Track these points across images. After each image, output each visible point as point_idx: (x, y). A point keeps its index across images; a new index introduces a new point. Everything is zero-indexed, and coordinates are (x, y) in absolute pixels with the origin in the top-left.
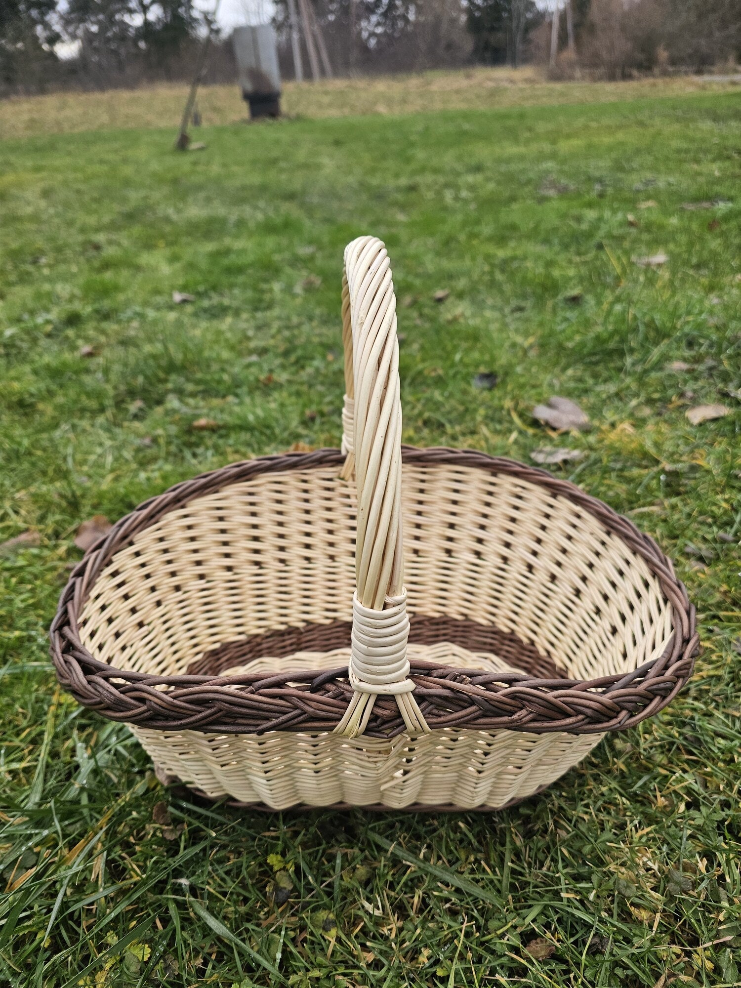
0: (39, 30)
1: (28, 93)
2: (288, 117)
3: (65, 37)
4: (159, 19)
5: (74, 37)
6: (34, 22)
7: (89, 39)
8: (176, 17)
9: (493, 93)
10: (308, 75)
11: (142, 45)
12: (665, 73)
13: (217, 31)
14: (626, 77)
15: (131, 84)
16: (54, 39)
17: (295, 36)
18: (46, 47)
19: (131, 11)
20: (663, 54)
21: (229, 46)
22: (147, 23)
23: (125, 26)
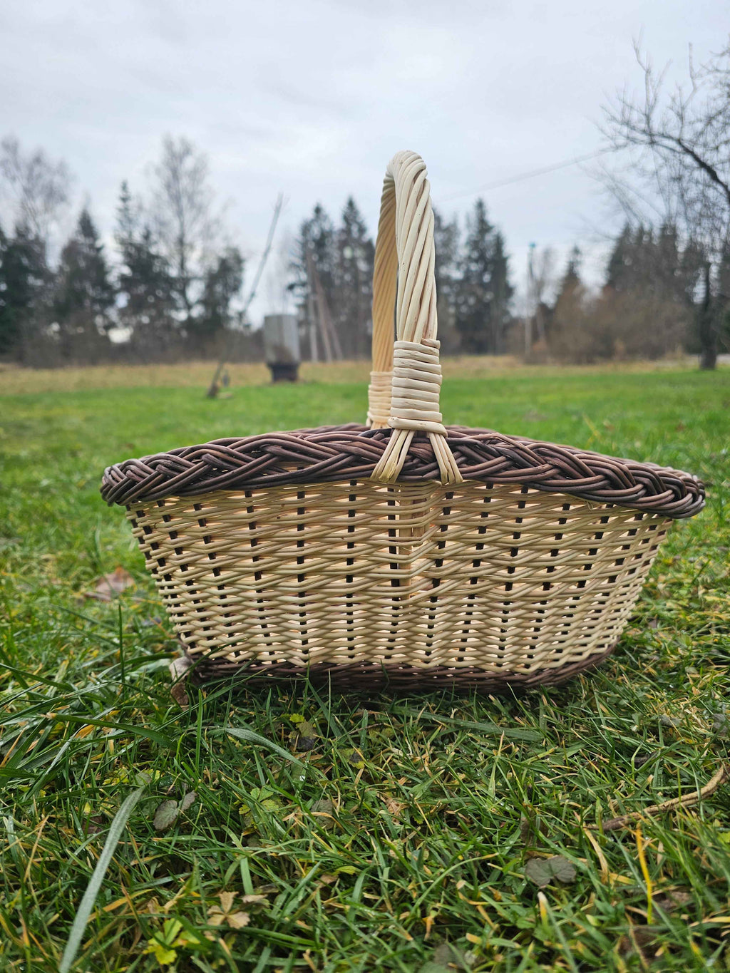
0: (99, 321)
1: (81, 364)
2: (305, 382)
3: (120, 324)
4: (201, 316)
5: (126, 325)
6: (95, 314)
7: (139, 328)
8: (215, 313)
9: (479, 372)
10: (322, 357)
11: (184, 334)
12: (623, 360)
13: (248, 326)
14: (590, 362)
15: (172, 361)
16: (110, 326)
17: (313, 330)
18: (102, 332)
19: (177, 309)
20: (620, 345)
21: (258, 337)
22: (190, 319)
23: (170, 319)
